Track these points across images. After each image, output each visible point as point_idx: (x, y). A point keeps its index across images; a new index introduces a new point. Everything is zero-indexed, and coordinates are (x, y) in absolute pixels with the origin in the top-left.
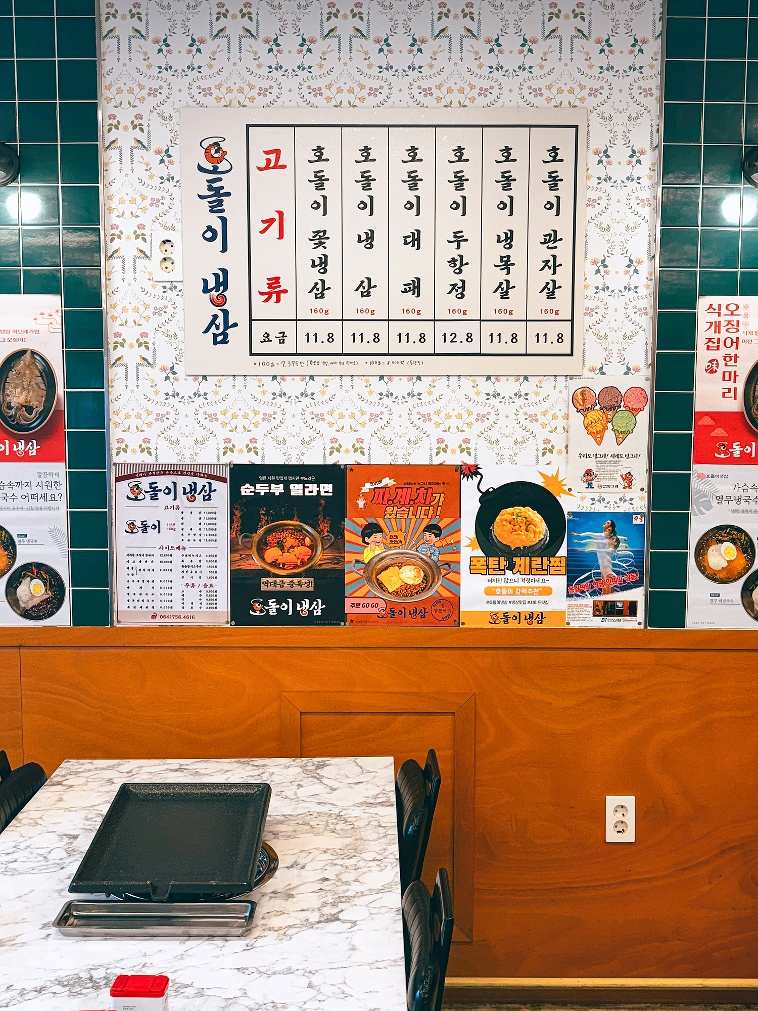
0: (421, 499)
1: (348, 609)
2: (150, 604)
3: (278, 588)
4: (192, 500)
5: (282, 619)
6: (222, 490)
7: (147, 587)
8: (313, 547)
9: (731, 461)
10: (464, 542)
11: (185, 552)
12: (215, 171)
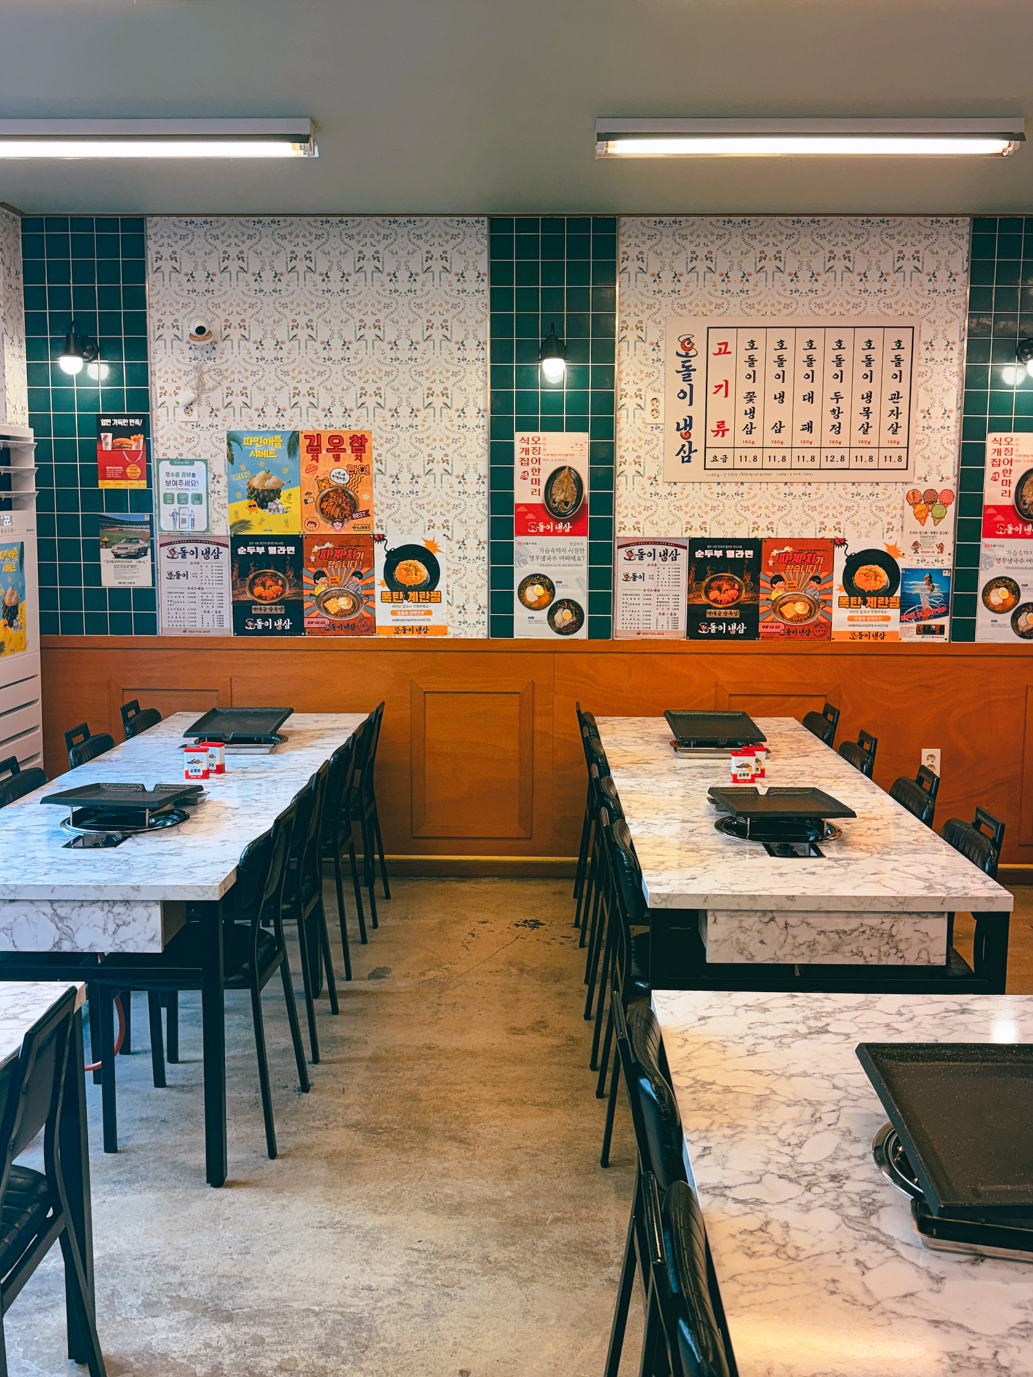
0: (809, 560)
1: (761, 630)
2: (636, 626)
3: (717, 616)
4: (664, 560)
5: (719, 635)
6: (684, 554)
7: (635, 615)
8: (740, 590)
9: (1007, 536)
10: (835, 587)
11: (660, 593)
12: (687, 355)
